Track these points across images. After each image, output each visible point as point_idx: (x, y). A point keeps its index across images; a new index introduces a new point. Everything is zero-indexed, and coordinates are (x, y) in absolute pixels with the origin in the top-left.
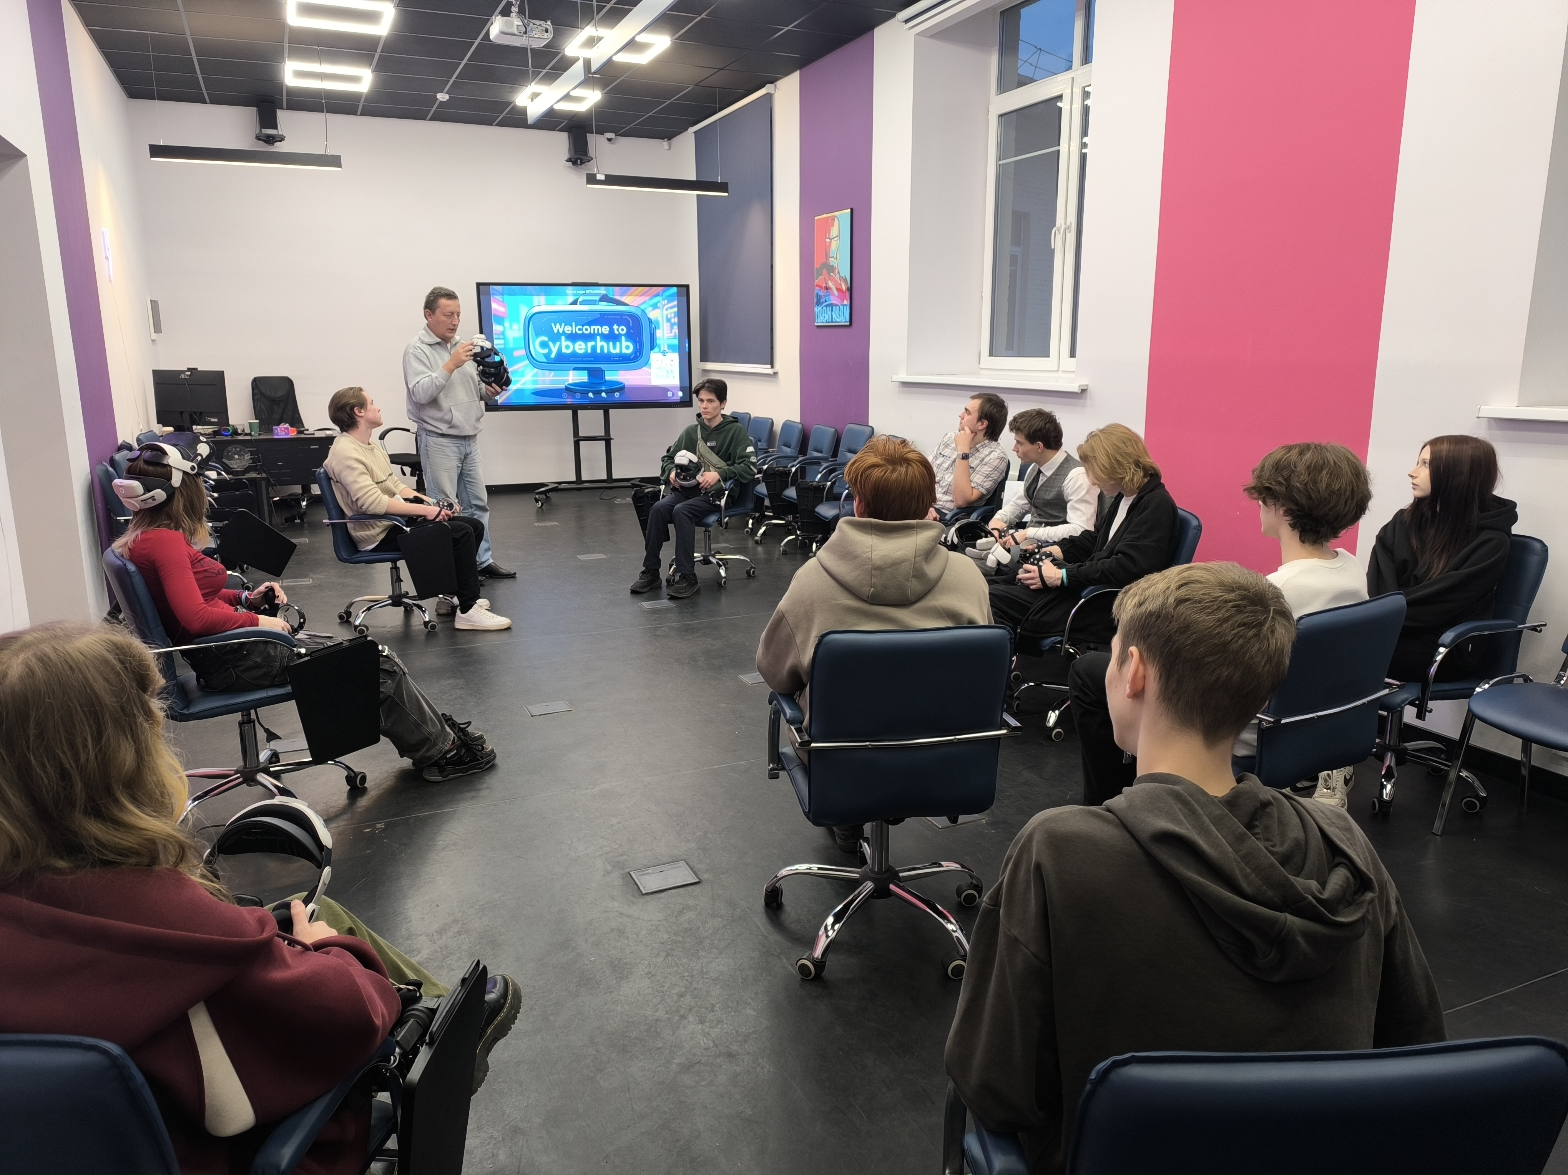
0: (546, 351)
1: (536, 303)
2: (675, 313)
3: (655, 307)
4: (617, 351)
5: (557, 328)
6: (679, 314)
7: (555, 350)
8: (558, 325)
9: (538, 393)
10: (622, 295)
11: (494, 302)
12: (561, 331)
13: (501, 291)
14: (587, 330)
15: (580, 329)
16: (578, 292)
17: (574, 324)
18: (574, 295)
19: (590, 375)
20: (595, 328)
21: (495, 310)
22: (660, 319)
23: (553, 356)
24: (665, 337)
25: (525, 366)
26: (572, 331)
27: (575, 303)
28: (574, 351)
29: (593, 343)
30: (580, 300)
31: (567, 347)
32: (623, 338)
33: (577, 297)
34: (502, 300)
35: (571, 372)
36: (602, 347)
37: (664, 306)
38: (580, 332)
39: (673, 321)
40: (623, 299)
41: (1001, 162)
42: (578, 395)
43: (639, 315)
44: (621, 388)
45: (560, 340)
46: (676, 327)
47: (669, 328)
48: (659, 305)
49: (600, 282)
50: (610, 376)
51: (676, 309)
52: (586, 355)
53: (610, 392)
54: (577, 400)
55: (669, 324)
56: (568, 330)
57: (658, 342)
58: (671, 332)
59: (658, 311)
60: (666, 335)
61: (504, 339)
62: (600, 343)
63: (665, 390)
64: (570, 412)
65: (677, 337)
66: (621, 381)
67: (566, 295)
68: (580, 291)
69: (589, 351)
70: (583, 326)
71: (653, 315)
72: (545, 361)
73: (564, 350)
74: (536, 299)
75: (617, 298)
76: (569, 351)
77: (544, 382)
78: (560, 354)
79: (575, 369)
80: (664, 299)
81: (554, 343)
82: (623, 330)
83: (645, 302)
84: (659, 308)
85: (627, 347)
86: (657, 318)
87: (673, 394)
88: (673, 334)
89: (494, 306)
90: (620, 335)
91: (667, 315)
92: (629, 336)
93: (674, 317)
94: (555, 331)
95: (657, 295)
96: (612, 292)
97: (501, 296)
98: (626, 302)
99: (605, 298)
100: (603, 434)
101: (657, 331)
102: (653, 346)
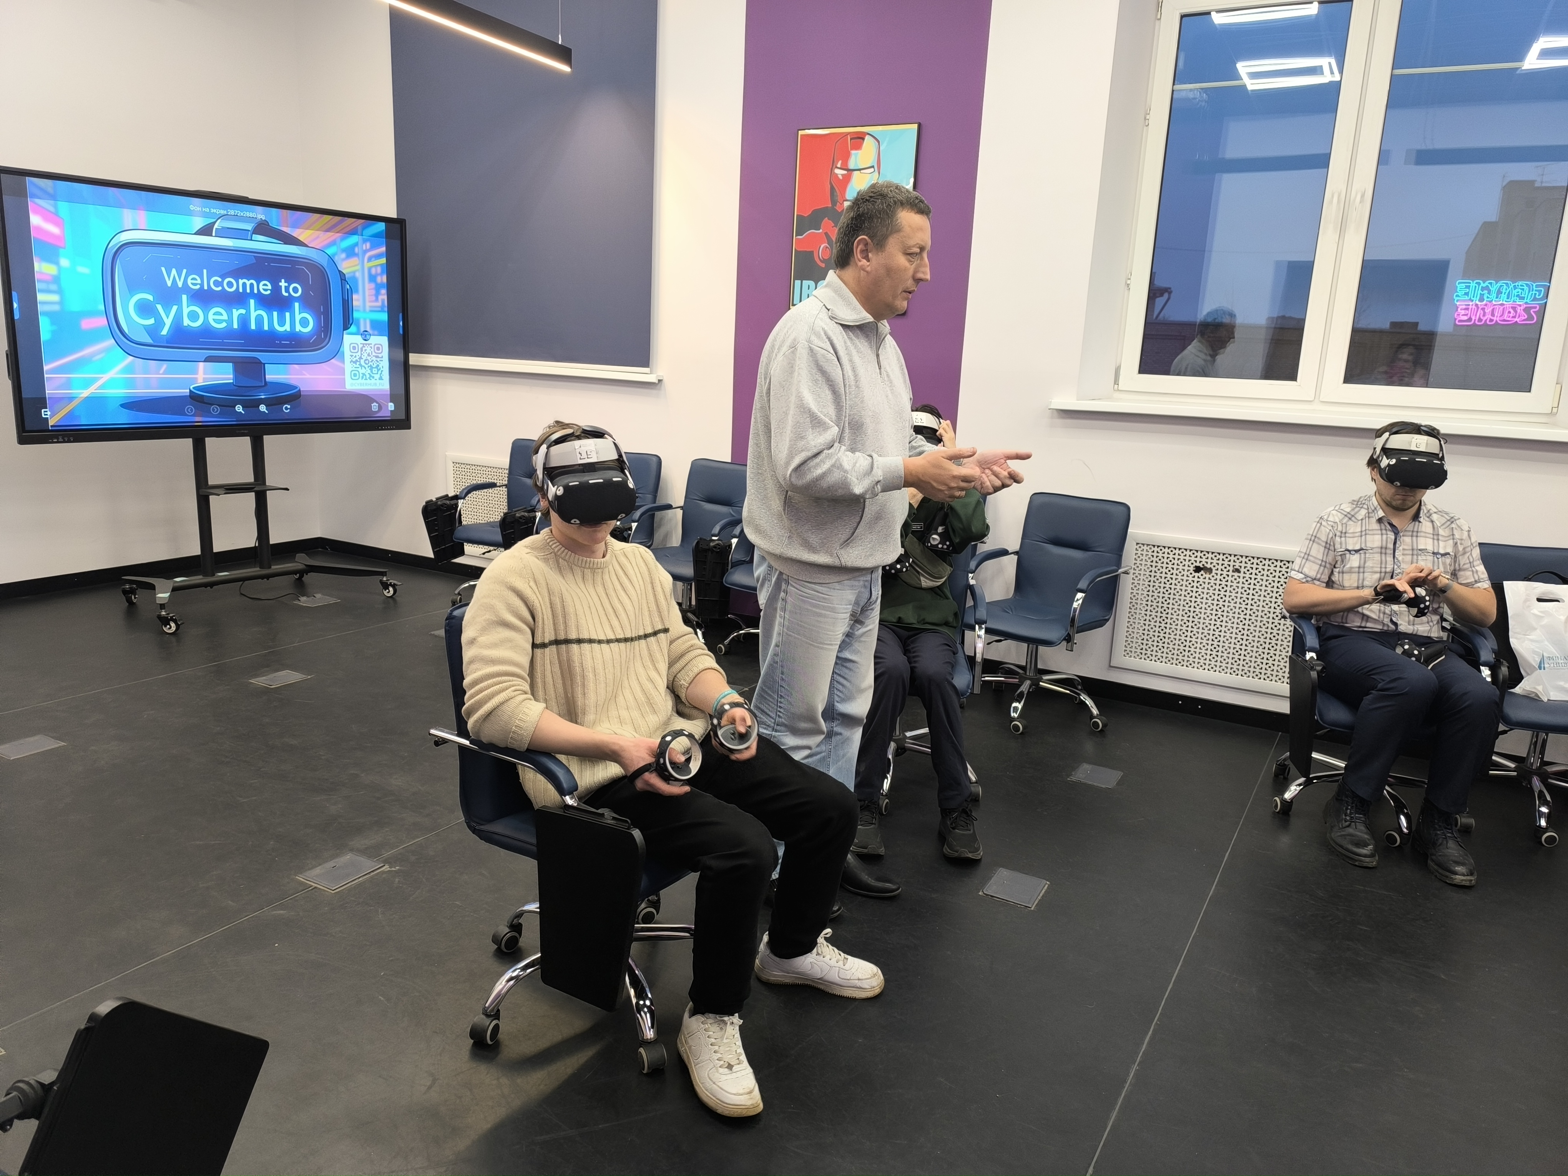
0: (151, 321)
1: (127, 223)
2: (381, 265)
3: (350, 252)
4: (287, 327)
5: (172, 277)
6: (389, 269)
7: (167, 321)
8: (174, 272)
9: (132, 405)
10: (295, 226)
11: (36, 213)
12: (180, 284)
13: (50, 190)
14: (230, 285)
15: (216, 283)
16: (213, 211)
17: (204, 271)
18: (205, 215)
19: (236, 371)
20: (247, 283)
21: (39, 229)
22: (358, 275)
23: (164, 332)
24: (368, 309)
25: (107, 350)
26: (202, 285)
27: (206, 231)
28: (206, 324)
29: (243, 311)
30: (216, 226)
31: (193, 316)
32: (297, 305)
33: (211, 220)
34: (52, 209)
35: (201, 364)
36: (259, 319)
37: (365, 252)
38: (218, 289)
39: (379, 279)
40: (295, 233)
42: (215, 409)
43: (325, 264)
44: (294, 396)
45: (179, 302)
46: (384, 291)
47: (374, 292)
48: (356, 250)
49: (251, 196)
50: (276, 374)
51: (383, 261)
52: (229, 333)
53: (274, 403)
54: (213, 417)
55: (373, 285)
56: (194, 282)
57: (356, 315)
58: (377, 300)
59: (354, 261)
60: (368, 304)
61: (59, 291)
62: (255, 313)
63: (365, 399)
64: (188, 443)
65: (386, 309)
66: (293, 383)
67: (190, 213)
68: (217, 208)
69: (235, 326)
70: (223, 277)
71: (348, 267)
72: (150, 341)
73: (186, 322)
74: (129, 217)
75: (286, 230)
76: (196, 324)
77: (147, 383)
78: (178, 327)
79: (209, 359)
80: (365, 241)
81: (167, 309)
82: (295, 290)
83: (333, 243)
84: (356, 255)
86: (354, 272)
87: (380, 407)
88: (379, 304)
89: (35, 220)
90: (291, 299)
91: (370, 269)
92: (307, 302)
93: (381, 274)
94: (169, 283)
95: (353, 232)
96: (274, 217)
97: (52, 202)
98: (301, 238)
99: (263, 229)
101: (355, 297)
102: (347, 322)
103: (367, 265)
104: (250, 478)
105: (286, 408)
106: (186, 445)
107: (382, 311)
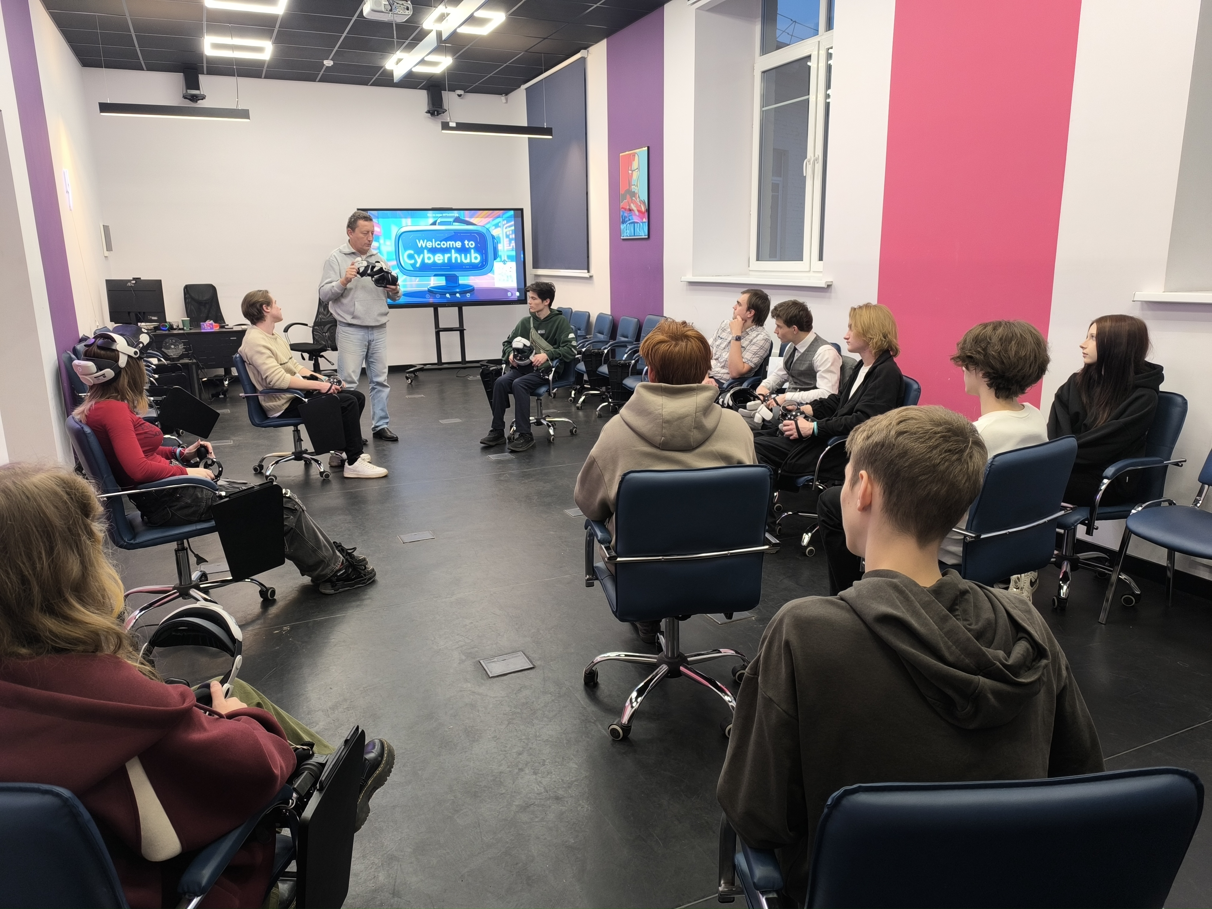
0: (412, 262)
1: (404, 224)
2: (512, 230)
3: (497, 226)
4: (468, 261)
5: (421, 244)
6: (515, 232)
7: (419, 261)
8: (421, 241)
10: (471, 217)
12: (424, 246)
14: (444, 244)
15: (438, 244)
17: (434, 240)
18: (434, 217)
19: (447, 280)
20: (451, 243)
22: (501, 236)
23: (418, 265)
24: (506, 250)
27: (434, 224)
28: (434, 261)
29: (449, 255)
30: (438, 221)
31: (429, 258)
32: (472, 251)
33: (436, 219)
35: (432, 278)
36: (456, 258)
37: (504, 225)
38: (439, 247)
39: (511, 237)
40: (472, 220)
41: (764, 109)
42: (438, 296)
43: (485, 232)
44: (472, 290)
45: (423, 253)
46: (513, 242)
47: (508, 242)
48: (500, 224)
49: (454, 207)
50: (463, 280)
51: (513, 228)
52: (443, 265)
53: (462, 293)
54: (437, 299)
55: (508, 239)
56: (429, 245)
57: (500, 253)
58: (510, 246)
59: (499, 229)
60: (506, 248)
62: (454, 255)
63: (506, 291)
64: (431, 310)
66: (471, 284)
67: (428, 217)
68: (438, 214)
69: (446, 261)
70: (441, 242)
71: (495, 232)
72: (412, 269)
73: (426, 261)
74: (404, 221)
75: (468, 219)
76: (430, 262)
77: (411, 286)
78: (423, 263)
79: (435, 275)
80: (504, 220)
81: (419, 255)
82: (472, 244)
83: (489, 222)
84: (500, 227)
85: (476, 258)
86: (499, 235)
87: (512, 294)
90: (469, 249)
91: (506, 232)
92: (477, 249)
93: (512, 234)
94: (420, 246)
95: (498, 217)
96: (463, 215)
98: (474, 222)
99: (457, 220)
100: (458, 326)
101: (499, 245)
102: (496, 256)
105: (468, 295)
107: (513, 250)
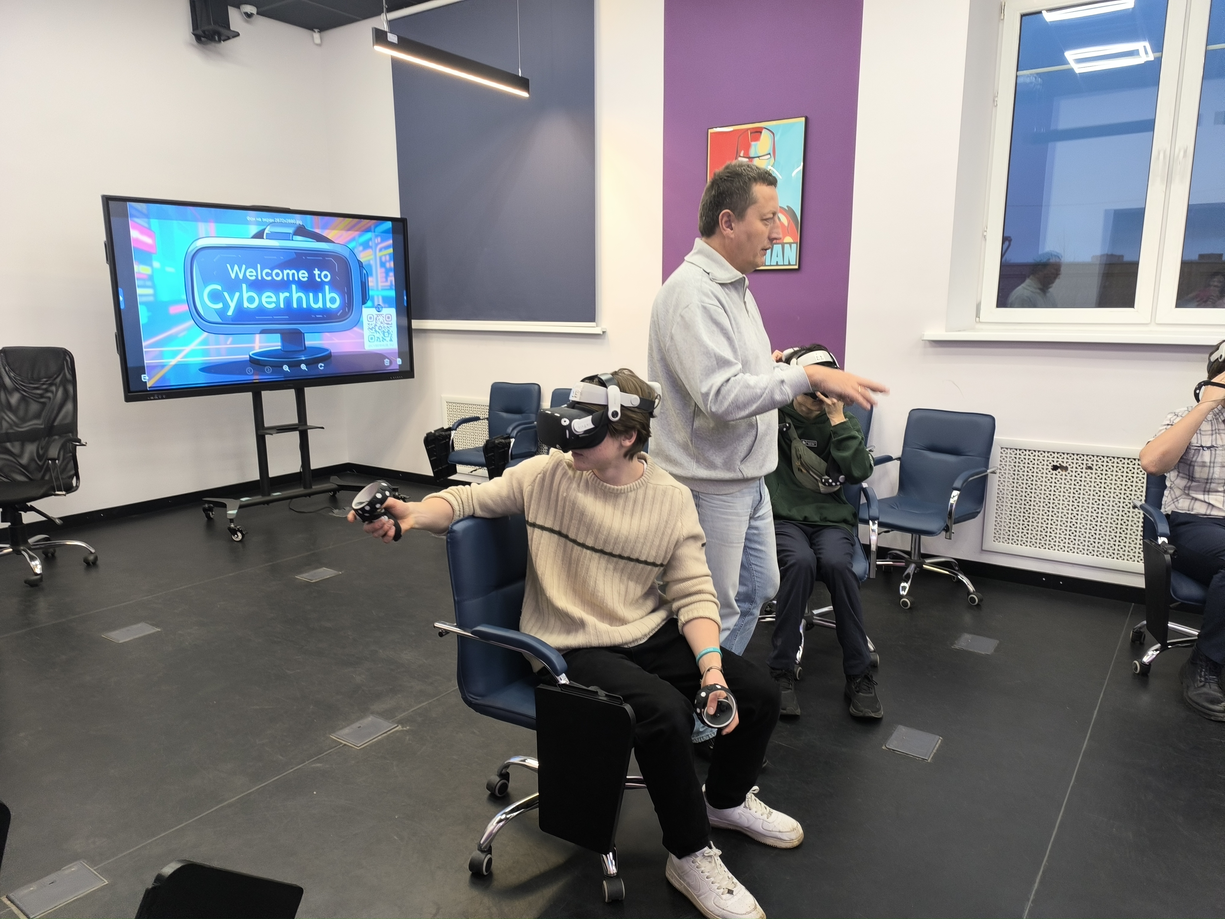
0: (220, 306)
1: (202, 233)
2: (390, 254)
3: (366, 246)
4: (320, 305)
5: (235, 272)
6: (395, 257)
7: (233, 305)
8: (236, 267)
9: (208, 369)
10: (325, 227)
11: (135, 228)
12: (241, 276)
13: (145, 211)
14: (277, 275)
15: (268, 274)
16: (264, 220)
17: (259, 266)
18: (258, 223)
19: (283, 340)
20: (290, 273)
21: (137, 241)
22: (372, 262)
23: (230, 313)
24: (380, 288)
25: (187, 329)
26: (257, 276)
27: (259, 235)
28: (260, 306)
29: (287, 294)
30: (266, 231)
31: (251, 300)
32: (327, 287)
33: (263, 227)
34: (146, 225)
35: (258, 336)
36: (299, 300)
37: (377, 245)
38: (269, 278)
39: (388, 265)
40: (325, 233)
42: (268, 369)
43: (347, 256)
44: (327, 357)
45: (240, 290)
46: (392, 274)
47: (384, 275)
48: (370, 244)
49: (293, 207)
50: (312, 340)
51: (391, 250)
52: (277, 312)
53: (311, 362)
54: (268, 375)
55: (383, 270)
56: (251, 274)
57: (371, 293)
58: (387, 280)
59: (369, 252)
60: (380, 284)
61: (153, 287)
62: (296, 294)
63: (380, 356)
64: (249, 396)
65: (394, 287)
66: (326, 347)
67: (248, 223)
68: (267, 218)
69: (282, 306)
70: (272, 270)
71: (365, 257)
72: (220, 321)
73: (246, 305)
74: (203, 227)
75: (317, 231)
76: (253, 306)
77: (218, 352)
78: (240, 309)
79: (263, 332)
80: (377, 236)
81: (231, 293)
82: (326, 276)
83: (353, 239)
84: (371, 247)
86: (369, 261)
87: (391, 362)
88: (388, 283)
89: (134, 234)
90: (323, 283)
91: (381, 258)
92: (334, 285)
93: (390, 261)
94: (233, 276)
95: (368, 230)
96: (309, 222)
97: (146, 220)
98: (329, 237)
99: (301, 231)
100: (296, 421)
101: (370, 279)
102: (365, 299)
103: (379, 254)
104: (294, 420)
105: (321, 366)
106: (248, 397)
107: (391, 289)
